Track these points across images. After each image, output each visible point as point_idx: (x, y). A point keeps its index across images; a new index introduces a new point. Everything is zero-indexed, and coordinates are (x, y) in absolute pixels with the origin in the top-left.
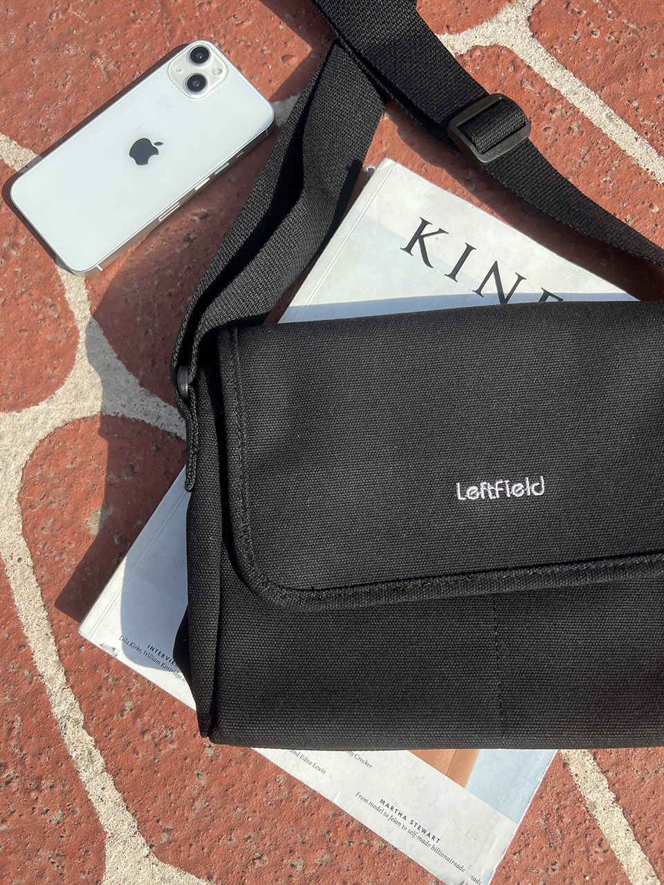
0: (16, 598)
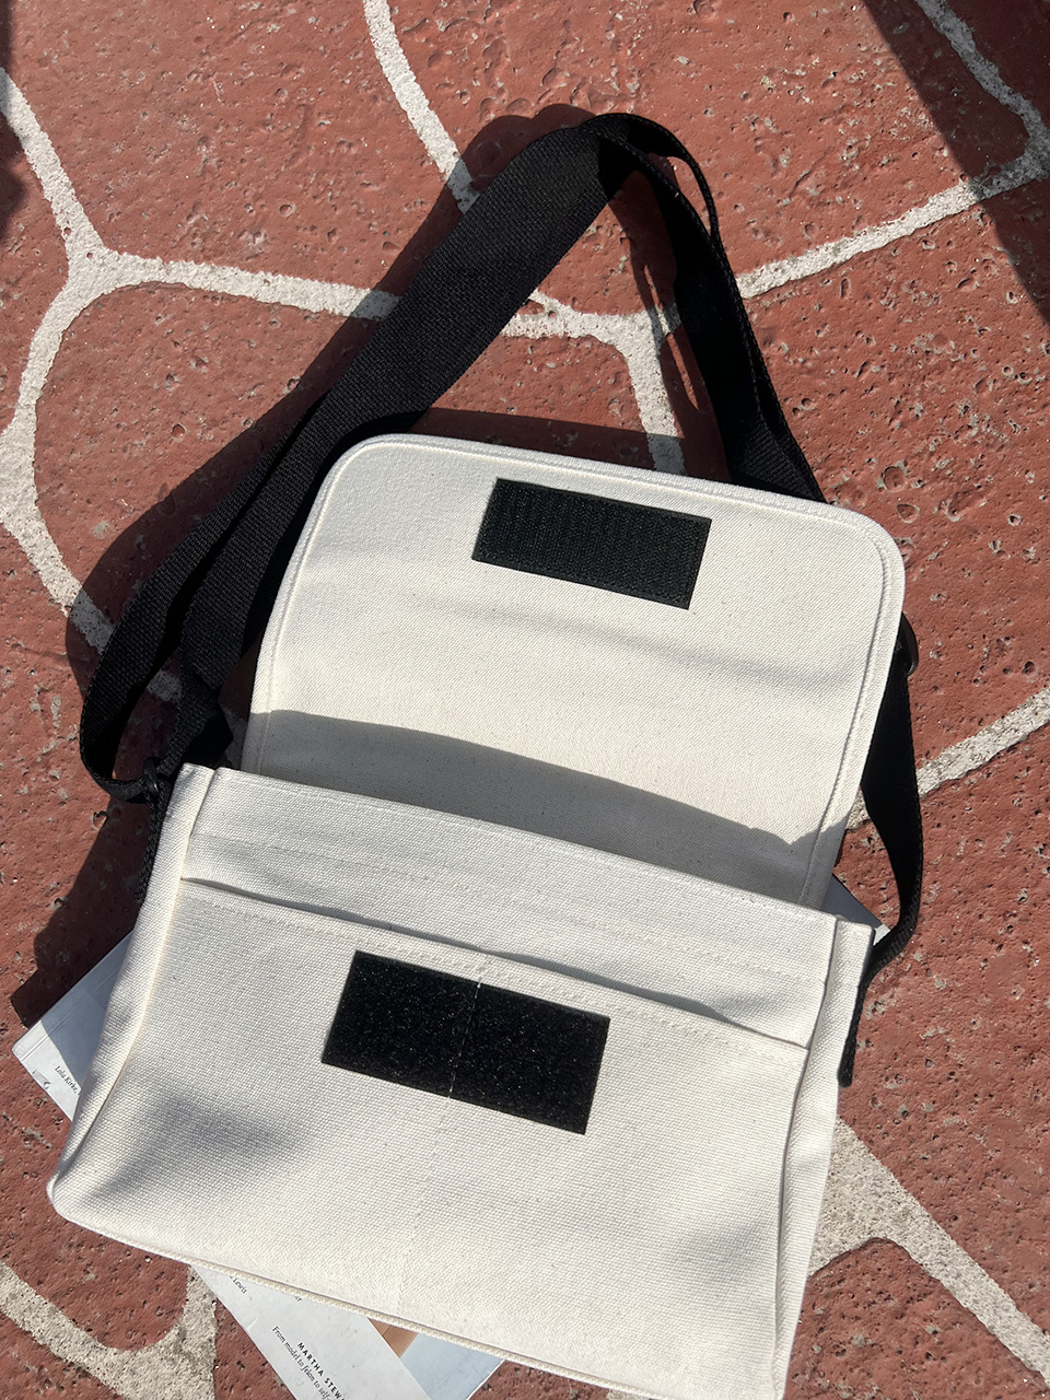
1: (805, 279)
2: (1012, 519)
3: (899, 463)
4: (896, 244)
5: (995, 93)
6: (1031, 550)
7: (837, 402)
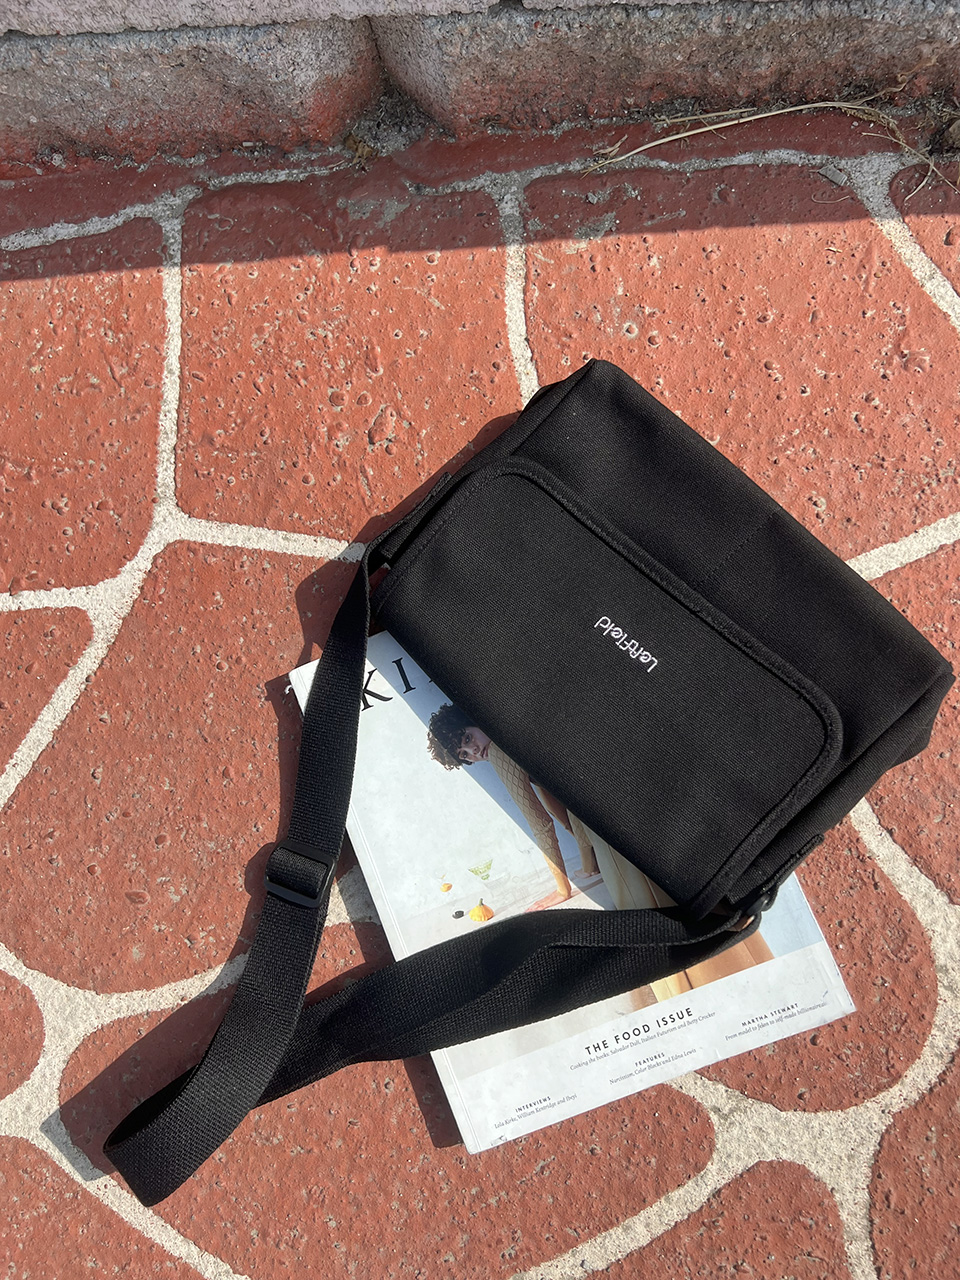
0: (123, 1215)
1: (180, 400)
2: (396, 335)
3: (330, 391)
4: (183, 331)
5: (112, 226)
6: (422, 332)
7: (272, 414)
